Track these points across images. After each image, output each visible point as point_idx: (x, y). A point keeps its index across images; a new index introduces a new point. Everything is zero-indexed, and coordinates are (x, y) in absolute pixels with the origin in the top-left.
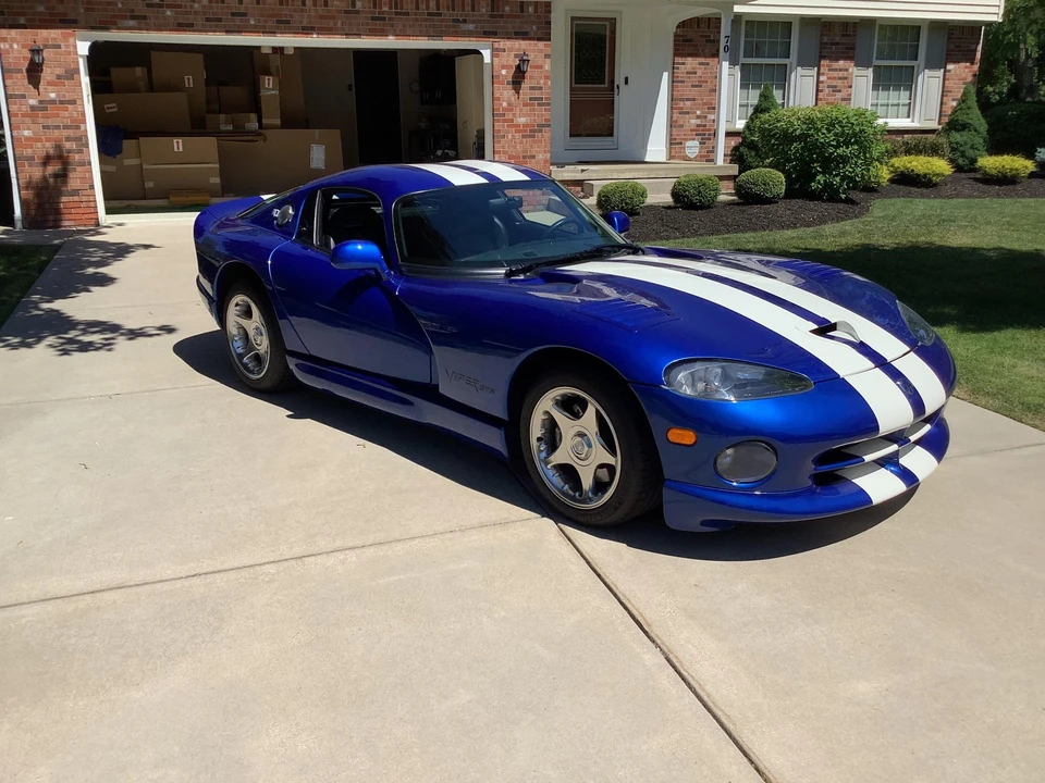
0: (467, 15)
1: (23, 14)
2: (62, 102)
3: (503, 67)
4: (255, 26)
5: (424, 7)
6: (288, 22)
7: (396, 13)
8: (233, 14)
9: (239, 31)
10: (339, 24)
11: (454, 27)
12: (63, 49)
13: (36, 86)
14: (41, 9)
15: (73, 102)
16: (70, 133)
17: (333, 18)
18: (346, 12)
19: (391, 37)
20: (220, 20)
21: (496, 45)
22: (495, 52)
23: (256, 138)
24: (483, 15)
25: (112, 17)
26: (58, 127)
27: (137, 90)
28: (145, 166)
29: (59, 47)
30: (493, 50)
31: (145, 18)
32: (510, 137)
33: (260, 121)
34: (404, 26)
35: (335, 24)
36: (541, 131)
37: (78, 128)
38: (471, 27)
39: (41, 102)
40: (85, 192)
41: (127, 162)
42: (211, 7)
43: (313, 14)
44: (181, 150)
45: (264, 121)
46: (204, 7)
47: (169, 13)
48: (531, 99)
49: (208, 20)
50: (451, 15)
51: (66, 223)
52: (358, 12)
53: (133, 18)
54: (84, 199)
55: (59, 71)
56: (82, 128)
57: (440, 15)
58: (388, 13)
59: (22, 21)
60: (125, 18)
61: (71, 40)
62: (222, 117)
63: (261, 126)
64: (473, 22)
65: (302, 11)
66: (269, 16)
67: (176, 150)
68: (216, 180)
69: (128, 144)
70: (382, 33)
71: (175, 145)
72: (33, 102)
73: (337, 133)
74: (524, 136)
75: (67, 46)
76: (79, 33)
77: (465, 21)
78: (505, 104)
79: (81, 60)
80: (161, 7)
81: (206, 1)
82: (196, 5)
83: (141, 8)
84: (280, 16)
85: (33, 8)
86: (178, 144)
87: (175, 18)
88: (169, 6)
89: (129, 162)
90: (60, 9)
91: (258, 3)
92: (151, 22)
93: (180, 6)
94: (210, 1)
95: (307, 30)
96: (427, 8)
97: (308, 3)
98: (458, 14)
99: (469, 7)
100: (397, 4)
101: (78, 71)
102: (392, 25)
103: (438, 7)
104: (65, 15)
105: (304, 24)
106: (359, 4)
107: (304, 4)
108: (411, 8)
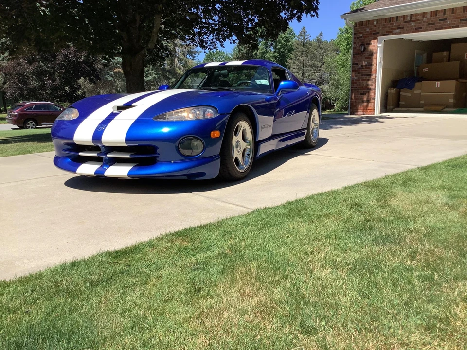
1: (362, 33)
2: (369, 65)
4: (450, 24)
8: (440, 20)
9: (442, 27)
14: (368, 30)
15: (373, 65)
20: (434, 24)
25: (391, 29)
26: (365, 75)
29: (371, 44)
31: (403, 28)
37: (373, 75)
39: (361, 66)
40: (371, 101)
42: (431, 19)
44: (439, 86)
46: (428, 19)
47: (413, 24)
49: (428, 24)
51: (360, 113)
53: (398, 28)
54: (370, 104)
55: (370, 53)
59: (361, 36)
60: (395, 29)
61: (376, 41)
66: (456, 18)
75: (374, 44)
79: (379, 49)
80: (410, 21)
81: (429, 16)
82: (425, 19)
83: (402, 24)
84: (463, 17)
85: (365, 30)
86: (438, 84)
87: (415, 26)
88: (413, 21)
89: (416, 92)
90: (374, 29)
91: (453, 13)
92: (405, 29)
93: (418, 21)
94: (431, 16)
101: (376, 53)
104: (375, 31)
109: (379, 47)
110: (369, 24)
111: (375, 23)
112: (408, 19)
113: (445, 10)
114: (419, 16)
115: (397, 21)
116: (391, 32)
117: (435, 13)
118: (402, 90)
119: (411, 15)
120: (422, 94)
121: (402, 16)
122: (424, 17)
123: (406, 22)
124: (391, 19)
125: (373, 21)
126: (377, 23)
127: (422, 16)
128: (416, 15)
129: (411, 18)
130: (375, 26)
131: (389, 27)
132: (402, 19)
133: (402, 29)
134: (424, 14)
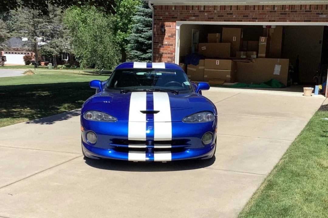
0: (323, 11)
1: (162, 16)
2: (169, 45)
4: (235, 18)
5: (304, 8)
6: (247, 16)
7: (292, 12)
8: (228, 14)
9: (229, 20)
10: (267, 17)
11: (317, 16)
12: (172, 27)
14: (167, 14)
15: (172, 45)
16: (169, 55)
17: (265, 14)
18: (270, 12)
19: (288, 21)
20: (223, 16)
25: (188, 16)
26: (166, 53)
29: (170, 26)
31: (198, 16)
34: (294, 16)
35: (265, 17)
38: (324, 16)
39: (163, 45)
42: (220, 12)
43: (257, 13)
44: (218, 64)
45: (259, 55)
46: (218, 11)
47: (206, 14)
49: (219, 16)
50: (316, 11)
52: (275, 12)
53: (194, 16)
55: (170, 35)
56: (173, 54)
57: (311, 11)
58: (288, 11)
59: (161, 18)
60: (192, 16)
61: (174, 24)
62: (242, 53)
64: (326, 14)
65: (253, 12)
66: (240, 14)
67: (217, 64)
69: (201, 61)
70: (284, 19)
71: (217, 62)
72: (160, 44)
73: (287, 60)
75: (173, 26)
76: (177, 22)
77: (322, 14)
79: (177, 31)
80: (204, 12)
81: (219, 9)
82: (215, 11)
83: (197, 13)
84: (245, 14)
85: (165, 13)
86: (218, 62)
87: (208, 16)
88: (206, 12)
89: (200, 68)
90: (173, 13)
91: (237, 9)
92: (200, 17)
93: (210, 12)
94: (221, 9)
95: (254, 20)
96: (306, 8)
97: (256, 8)
98: (319, 11)
99: (324, 8)
100: (292, 8)
101: (175, 35)
102: (289, 16)
103: (310, 9)
104: (174, 15)
105: (253, 17)
106: (276, 8)
107: (254, 9)
108: (297, 9)
109: (177, 30)
110: (168, 9)
111: (173, 8)
112: (202, 9)
113: (231, 6)
114: (211, 8)
115: (193, 9)
116: (188, 18)
117: (223, 7)
118: (188, 65)
119: (205, 6)
120: (205, 70)
121: (197, 6)
122: (215, 9)
123: (200, 12)
124: (187, 7)
125: (172, 6)
126: (175, 9)
127: (213, 9)
128: (209, 7)
129: (204, 9)
130: (173, 11)
131: (186, 14)
132: (197, 8)
133: (197, 18)
134: (215, 7)
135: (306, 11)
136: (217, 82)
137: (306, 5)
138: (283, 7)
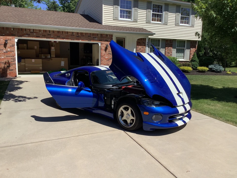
0: (96, 37)
1: (4, 33)
2: (11, 51)
3: (103, 47)
4: (52, 37)
5: (87, 35)
6: (59, 37)
7: (82, 36)
8: (48, 35)
9: (49, 38)
11: (93, 39)
12: (12, 40)
13: (5, 48)
14: (8, 32)
15: (13, 51)
16: (12, 58)
17: (69, 36)
18: (71, 35)
19: (80, 40)
20: (45, 36)
21: (102, 43)
22: (101, 44)
23: (50, 59)
24: (99, 37)
25: (23, 34)
26: (9, 56)
27: (24, 49)
28: (26, 65)
29: (11, 40)
30: (101, 43)
31: (29, 35)
32: (104, 60)
33: (50, 56)
34: (83, 38)
36: (110, 60)
37: (14, 57)
38: (97, 39)
39: (6, 51)
40: (14, 70)
41: (22, 64)
43: (65, 35)
45: (51, 56)
46: (42, 33)
48: (108, 53)
49: (43, 36)
51: (8, 76)
52: (74, 35)
53: (27, 35)
54: (14, 71)
55: (11, 45)
56: (15, 57)
57: (91, 36)
58: (80, 36)
59: (4, 35)
60: (25, 35)
61: (14, 39)
62: (43, 55)
63: (51, 57)
64: (97, 38)
65: (62, 34)
66: (55, 35)
67: (33, 62)
68: (41, 68)
69: (23, 60)
70: (79, 39)
72: (5, 51)
73: (67, 59)
74: (107, 61)
75: (13, 40)
76: (16, 37)
77: (95, 38)
78: (103, 54)
79: (15, 43)
80: (33, 33)
81: (42, 32)
82: (40, 33)
83: (29, 33)
84: (58, 35)
85: (6, 32)
87: (36, 35)
88: (35, 33)
90: (12, 32)
91: (53, 33)
92: (31, 36)
93: (37, 33)
94: (43, 32)
95: (63, 38)
96: (88, 35)
97: (64, 33)
98: (94, 36)
99: (96, 35)
100: (82, 34)
101: (15, 45)
102: (81, 38)
103: (90, 35)
104: (13, 34)
105: (63, 37)
106: (74, 34)
107: (63, 33)
108: (85, 35)
110: (8, 30)
111: (12, 29)
112: (32, 31)
113: (50, 31)
114: (37, 31)
115: (26, 31)
116: (23, 36)
117: (45, 31)
119: (33, 30)
121: (28, 29)
122: (40, 32)
124: (22, 29)
125: (11, 28)
126: (13, 30)
127: (39, 31)
128: (36, 30)
129: (33, 31)
130: (12, 31)
131: (21, 33)
132: (29, 30)
134: (40, 30)
135: (88, 36)
136: (36, 72)
137: (88, 33)
138: (78, 33)
